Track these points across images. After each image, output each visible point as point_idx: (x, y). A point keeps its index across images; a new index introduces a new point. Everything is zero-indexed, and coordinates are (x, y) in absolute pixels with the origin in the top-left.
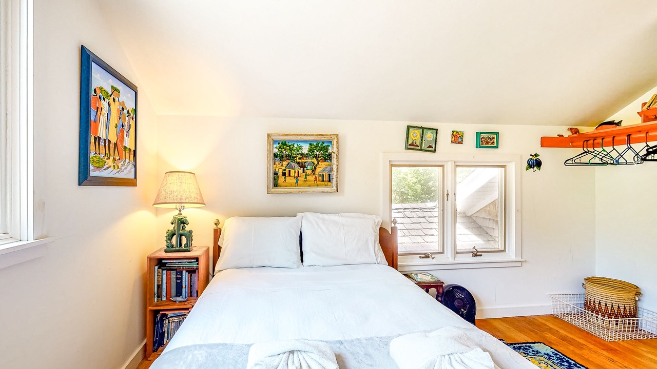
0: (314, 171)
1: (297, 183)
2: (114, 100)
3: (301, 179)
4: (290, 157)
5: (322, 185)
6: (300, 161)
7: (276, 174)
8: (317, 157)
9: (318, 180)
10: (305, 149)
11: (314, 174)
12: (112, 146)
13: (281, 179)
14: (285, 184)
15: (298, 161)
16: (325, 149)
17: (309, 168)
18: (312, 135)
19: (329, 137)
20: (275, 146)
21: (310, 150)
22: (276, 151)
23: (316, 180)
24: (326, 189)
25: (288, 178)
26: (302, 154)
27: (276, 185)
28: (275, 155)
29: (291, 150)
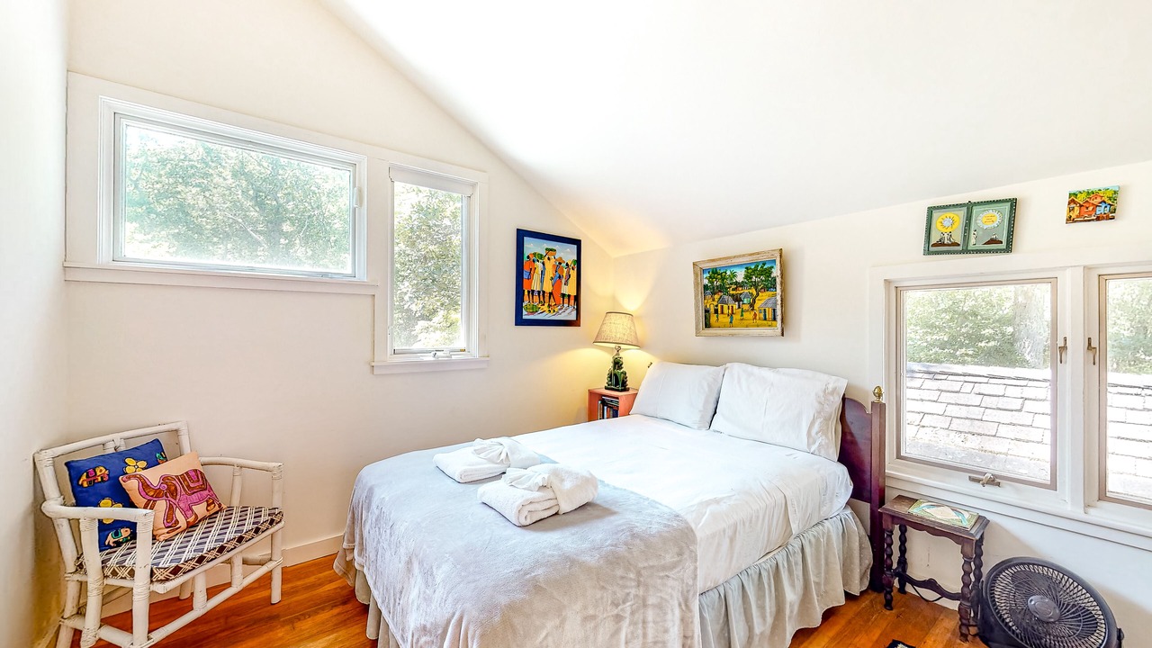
0: (752, 305)
1: (731, 322)
2: (549, 259)
3: (737, 317)
4: (722, 289)
5: (764, 326)
6: (734, 292)
7: (707, 311)
8: (755, 285)
9: (757, 318)
10: (740, 277)
11: (753, 310)
12: (547, 296)
13: (713, 318)
14: (717, 324)
15: (732, 292)
16: (768, 272)
17: (745, 302)
18: (744, 256)
19: (769, 255)
20: (705, 276)
21: (746, 277)
22: (706, 282)
23: (755, 318)
24: (768, 331)
25: (720, 316)
26: (736, 283)
27: (708, 325)
28: (706, 287)
29: (723, 279)
